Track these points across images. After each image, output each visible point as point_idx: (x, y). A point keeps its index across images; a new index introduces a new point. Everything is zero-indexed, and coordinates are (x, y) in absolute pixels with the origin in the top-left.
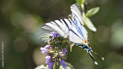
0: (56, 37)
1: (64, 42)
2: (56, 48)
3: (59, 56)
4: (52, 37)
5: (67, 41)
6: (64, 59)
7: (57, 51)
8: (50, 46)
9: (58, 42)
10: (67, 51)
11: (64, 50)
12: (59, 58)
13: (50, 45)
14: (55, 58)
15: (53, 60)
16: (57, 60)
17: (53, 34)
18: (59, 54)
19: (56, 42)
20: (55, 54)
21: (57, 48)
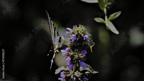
0: (75, 39)
1: (83, 44)
2: (75, 50)
3: (79, 58)
4: (72, 39)
5: (86, 43)
6: (84, 61)
7: (77, 53)
8: (70, 49)
9: (78, 44)
10: (86, 53)
11: (83, 52)
12: (79, 59)
13: (70, 47)
14: (75, 59)
15: (74, 62)
16: (77, 62)
17: (73, 37)
18: (78, 56)
19: (76, 44)
20: (75, 56)
21: (77, 50)
